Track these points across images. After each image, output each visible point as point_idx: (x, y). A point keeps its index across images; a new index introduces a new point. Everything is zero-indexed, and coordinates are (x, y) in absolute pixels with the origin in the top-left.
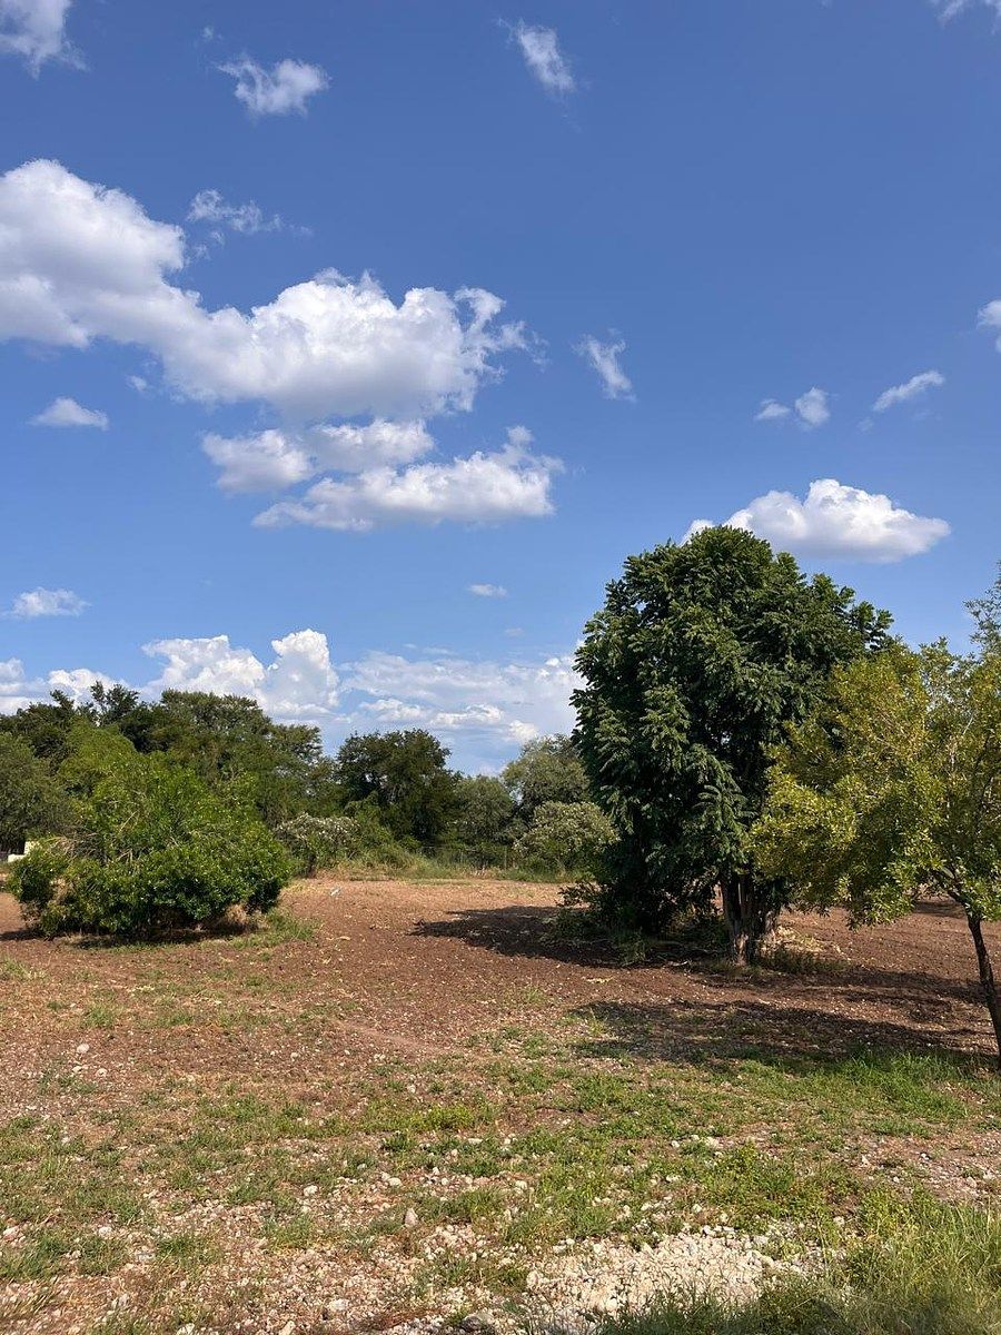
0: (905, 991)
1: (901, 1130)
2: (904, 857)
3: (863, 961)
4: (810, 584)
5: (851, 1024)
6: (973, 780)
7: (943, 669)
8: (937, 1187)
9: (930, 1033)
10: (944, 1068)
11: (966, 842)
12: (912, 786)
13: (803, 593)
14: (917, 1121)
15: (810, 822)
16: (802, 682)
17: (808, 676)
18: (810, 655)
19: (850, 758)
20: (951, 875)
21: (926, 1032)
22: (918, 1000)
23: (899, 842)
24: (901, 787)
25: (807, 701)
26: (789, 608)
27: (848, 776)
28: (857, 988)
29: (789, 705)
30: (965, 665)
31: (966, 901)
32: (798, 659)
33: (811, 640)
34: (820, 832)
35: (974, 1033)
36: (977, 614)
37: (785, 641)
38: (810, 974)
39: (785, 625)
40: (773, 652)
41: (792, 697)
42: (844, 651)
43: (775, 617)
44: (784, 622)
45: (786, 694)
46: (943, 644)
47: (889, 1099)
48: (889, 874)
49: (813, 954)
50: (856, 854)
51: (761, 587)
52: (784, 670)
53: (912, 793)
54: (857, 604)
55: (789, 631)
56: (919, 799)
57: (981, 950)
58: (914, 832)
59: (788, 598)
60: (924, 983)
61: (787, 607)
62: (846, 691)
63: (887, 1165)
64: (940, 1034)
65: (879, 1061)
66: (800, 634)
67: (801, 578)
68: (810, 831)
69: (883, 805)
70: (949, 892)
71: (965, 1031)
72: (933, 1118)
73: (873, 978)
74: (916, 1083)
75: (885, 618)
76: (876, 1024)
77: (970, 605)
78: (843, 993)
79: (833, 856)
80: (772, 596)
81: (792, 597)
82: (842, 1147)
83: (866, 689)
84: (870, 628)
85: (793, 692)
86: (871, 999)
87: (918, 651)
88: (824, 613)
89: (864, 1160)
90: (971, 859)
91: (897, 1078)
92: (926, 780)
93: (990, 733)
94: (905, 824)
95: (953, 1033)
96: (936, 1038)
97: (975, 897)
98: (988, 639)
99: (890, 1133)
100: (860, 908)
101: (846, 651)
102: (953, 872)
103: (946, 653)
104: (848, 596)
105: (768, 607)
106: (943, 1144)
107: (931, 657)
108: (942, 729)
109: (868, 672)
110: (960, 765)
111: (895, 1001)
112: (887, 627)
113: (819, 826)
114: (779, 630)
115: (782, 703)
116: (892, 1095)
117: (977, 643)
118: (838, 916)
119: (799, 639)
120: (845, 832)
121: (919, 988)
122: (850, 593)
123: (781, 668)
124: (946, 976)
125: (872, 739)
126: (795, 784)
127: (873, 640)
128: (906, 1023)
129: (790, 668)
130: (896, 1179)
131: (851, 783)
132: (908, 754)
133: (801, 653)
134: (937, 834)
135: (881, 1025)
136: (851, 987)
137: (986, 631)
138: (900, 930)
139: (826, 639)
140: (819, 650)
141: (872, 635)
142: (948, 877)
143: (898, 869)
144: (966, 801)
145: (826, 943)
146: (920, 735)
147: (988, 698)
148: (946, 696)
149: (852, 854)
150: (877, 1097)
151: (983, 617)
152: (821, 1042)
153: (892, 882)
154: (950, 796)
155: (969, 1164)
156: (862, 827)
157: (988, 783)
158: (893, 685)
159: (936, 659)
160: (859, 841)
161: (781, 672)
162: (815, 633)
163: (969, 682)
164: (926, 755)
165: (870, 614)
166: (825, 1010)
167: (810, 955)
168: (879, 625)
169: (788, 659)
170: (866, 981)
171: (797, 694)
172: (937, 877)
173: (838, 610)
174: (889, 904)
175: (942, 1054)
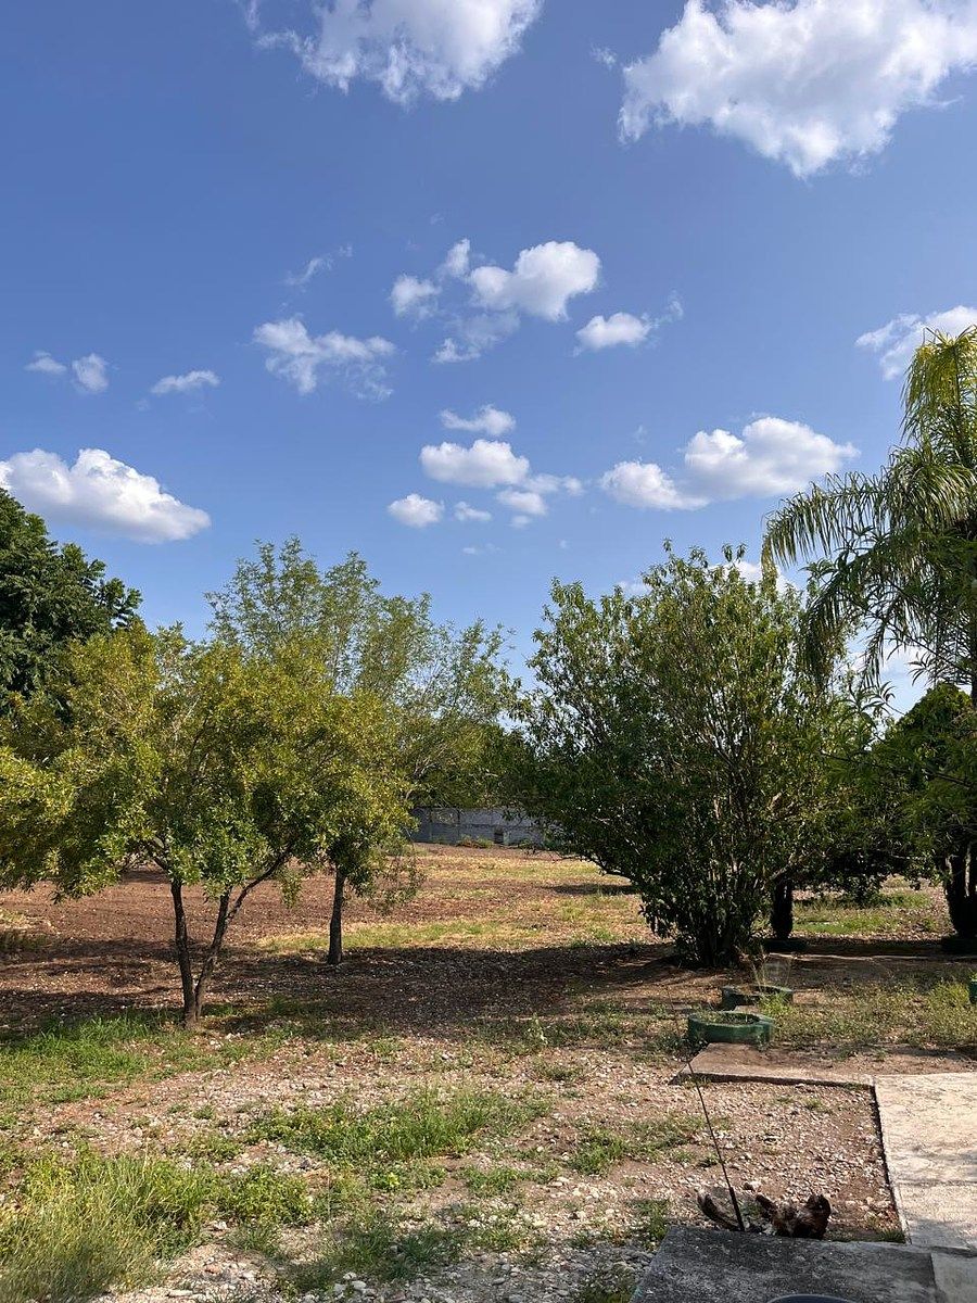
0: (110, 959)
1: (78, 1096)
2: (116, 830)
3: (73, 934)
4: (59, 553)
5: (48, 998)
6: (190, 756)
7: (176, 652)
8: (105, 1143)
9: (126, 996)
10: (131, 1028)
11: (177, 814)
12: (133, 761)
13: (52, 559)
14: (97, 1083)
15: (24, 795)
16: (40, 651)
17: (48, 646)
18: (51, 625)
19: (77, 732)
20: (161, 844)
21: (123, 995)
22: (120, 965)
23: (113, 814)
24: (122, 762)
25: (42, 669)
26: (35, 574)
27: (70, 750)
28: (62, 962)
29: (23, 674)
30: (196, 650)
31: (169, 868)
32: (38, 627)
33: (55, 609)
34: (35, 806)
35: (167, 990)
36: (214, 605)
37: (27, 608)
38: (13, 952)
39: (28, 590)
40: (12, 618)
41: (28, 666)
42: (87, 624)
43: (18, 581)
44: (28, 587)
45: (21, 662)
46: (179, 628)
47: (73, 1067)
48: (100, 846)
49: (20, 932)
50: (71, 828)
51: (7, 548)
52: (21, 637)
53: (132, 767)
54: (107, 580)
55: (32, 598)
56: (138, 773)
57: (179, 912)
58: (130, 805)
59: (36, 563)
60: (130, 948)
61: (33, 573)
62: (80, 665)
63: (59, 1132)
64: (138, 994)
65: (68, 1032)
66: (44, 603)
67: (52, 545)
68: (24, 805)
69: (102, 779)
70: (157, 860)
71: (160, 989)
72: (112, 1078)
73: (79, 949)
74: (101, 1046)
75: (134, 597)
76: (74, 995)
77: (208, 596)
78: (46, 968)
79: (46, 831)
80: (18, 559)
81: (39, 563)
82: (15, 1123)
83: (101, 663)
84: (119, 605)
85: (28, 661)
86: (73, 970)
87: (156, 632)
88: (72, 584)
89: (36, 1131)
90: (179, 829)
91: (84, 1045)
92: (147, 754)
93: (208, 714)
94: (122, 797)
95: (148, 992)
96: (130, 1000)
97: (178, 863)
98: (222, 629)
99: (68, 1100)
100: (69, 881)
101: (90, 624)
102: (164, 841)
103: (180, 637)
104: (98, 569)
105: (12, 571)
106: (118, 1100)
107: (167, 639)
108: (168, 709)
109: (105, 649)
110: (182, 741)
111: (97, 969)
112: (135, 606)
113: (34, 801)
114: (21, 595)
115: (15, 672)
116: (76, 1061)
117: (211, 631)
118: (44, 890)
119: (43, 607)
120: (60, 805)
121: (124, 954)
122: (101, 566)
123: (19, 634)
124: (152, 940)
125: (100, 714)
126: (12, 757)
127: (120, 617)
128: (104, 990)
129: (28, 636)
130: (65, 1144)
131: (74, 757)
132: (132, 730)
133: (42, 621)
134: (150, 807)
135: (80, 995)
136: (56, 961)
137: (221, 621)
138: (116, 899)
139: (70, 609)
140: (63, 620)
141: (121, 611)
142: (157, 846)
143: (109, 841)
144: (183, 774)
145: (36, 919)
146: (146, 713)
147: (211, 681)
148: (177, 677)
149: (66, 827)
150: (61, 1066)
151: (219, 607)
152: (13, 1020)
153: (102, 854)
154: (167, 770)
155: (138, 1115)
156: (79, 801)
157: (204, 758)
158: (128, 662)
159: (172, 641)
160: (75, 814)
161: (17, 640)
162: (60, 603)
163: (198, 666)
164: (150, 731)
165: (122, 591)
166: (24, 988)
167: (16, 933)
168: (128, 603)
169: (27, 627)
170: (74, 953)
171: (33, 663)
172: (147, 847)
173: (87, 582)
174: (96, 875)
175: (132, 1014)
